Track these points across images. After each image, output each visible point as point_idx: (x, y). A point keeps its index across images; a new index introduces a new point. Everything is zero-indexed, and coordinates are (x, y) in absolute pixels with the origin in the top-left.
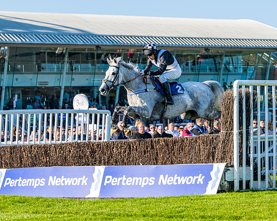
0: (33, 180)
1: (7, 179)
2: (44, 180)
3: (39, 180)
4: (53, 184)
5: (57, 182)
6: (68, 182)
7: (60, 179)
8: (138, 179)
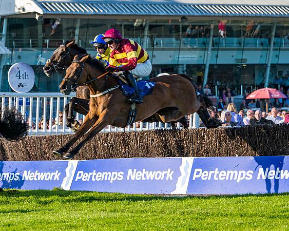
1: (79, 172)
2: (122, 173)
3: (116, 173)
4: (133, 178)
6: (151, 175)
7: (140, 172)
8: (232, 173)
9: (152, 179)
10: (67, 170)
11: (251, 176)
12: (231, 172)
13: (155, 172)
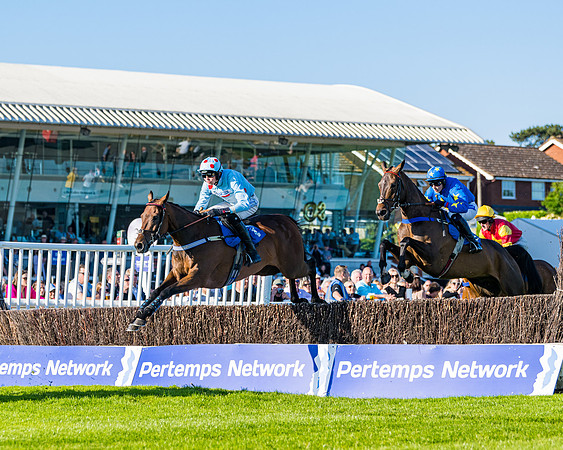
0: (198, 366)
1: (144, 364)
2: (219, 366)
3: (209, 366)
4: (237, 374)
5: (244, 369)
6: (267, 370)
7: (250, 365)
8: (401, 368)
9: (269, 374)
10: (124, 361)
11: (432, 374)
12: (400, 366)
13: (273, 365)
